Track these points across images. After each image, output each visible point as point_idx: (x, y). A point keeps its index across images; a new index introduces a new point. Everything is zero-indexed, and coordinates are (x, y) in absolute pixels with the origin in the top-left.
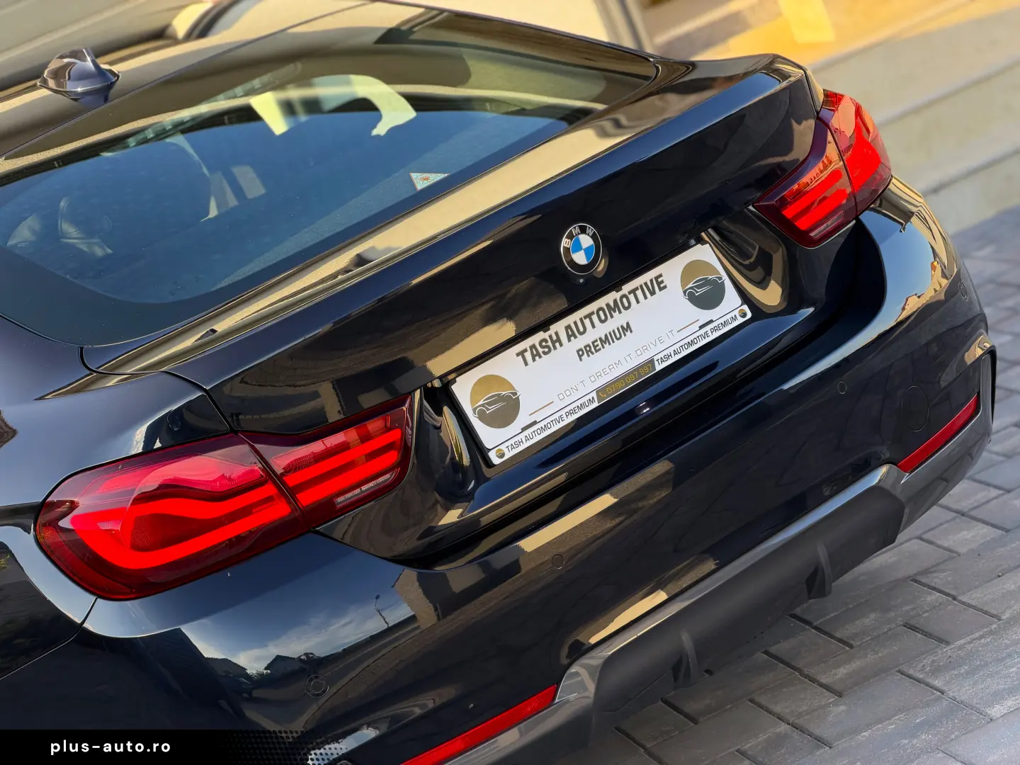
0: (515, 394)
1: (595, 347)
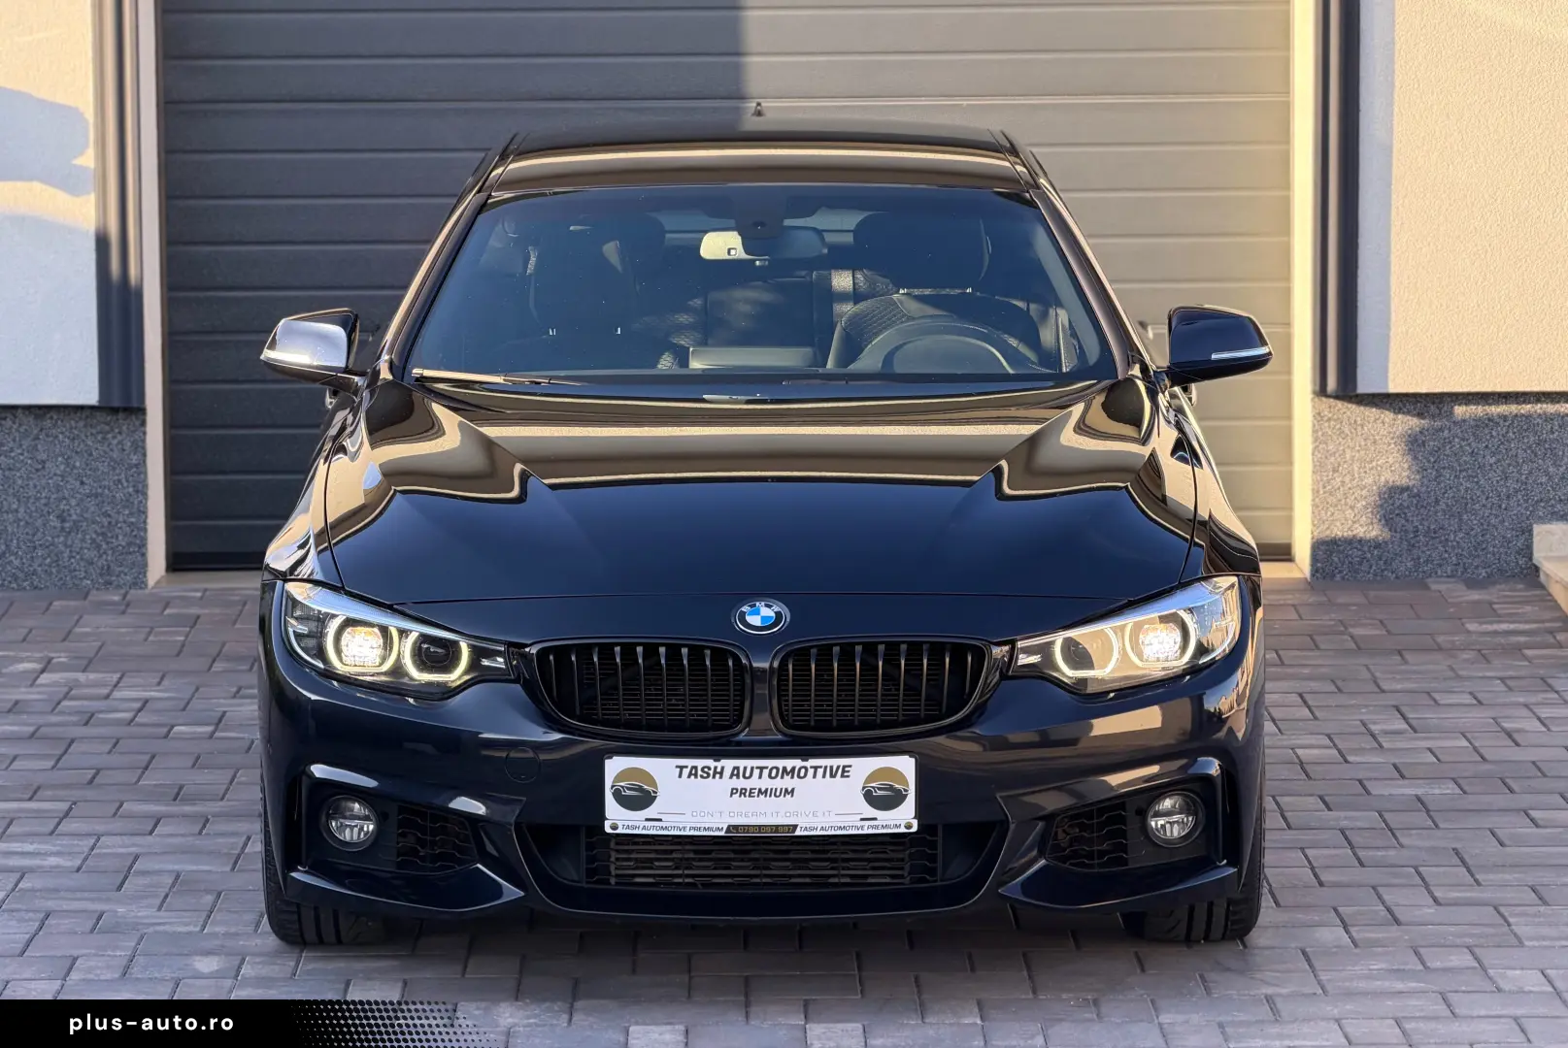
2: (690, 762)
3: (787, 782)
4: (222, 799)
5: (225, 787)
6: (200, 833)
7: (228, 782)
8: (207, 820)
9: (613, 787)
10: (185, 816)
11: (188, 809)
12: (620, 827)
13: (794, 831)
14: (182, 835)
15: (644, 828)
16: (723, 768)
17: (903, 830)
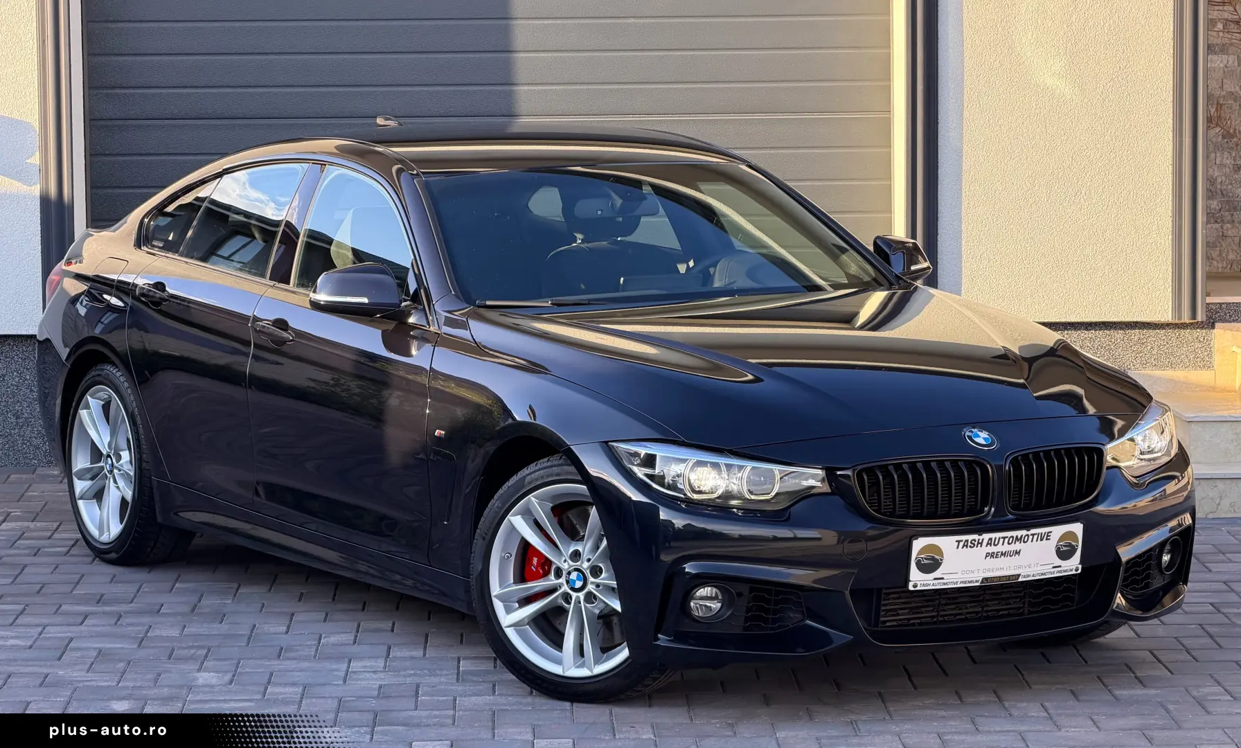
2: (964, 538)
3: (1017, 546)
4: (132, 602)
5: (133, 595)
6: (116, 624)
7: (135, 591)
8: (121, 616)
9: (916, 558)
10: (104, 613)
11: (107, 609)
12: (919, 585)
13: (1018, 579)
14: (103, 626)
15: (933, 585)
16: (983, 540)
17: (1074, 572)
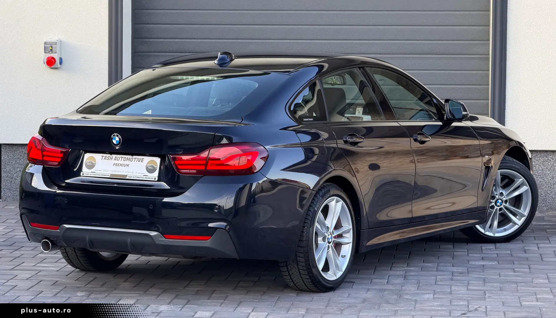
0: (95, 164)
1: (118, 165)
